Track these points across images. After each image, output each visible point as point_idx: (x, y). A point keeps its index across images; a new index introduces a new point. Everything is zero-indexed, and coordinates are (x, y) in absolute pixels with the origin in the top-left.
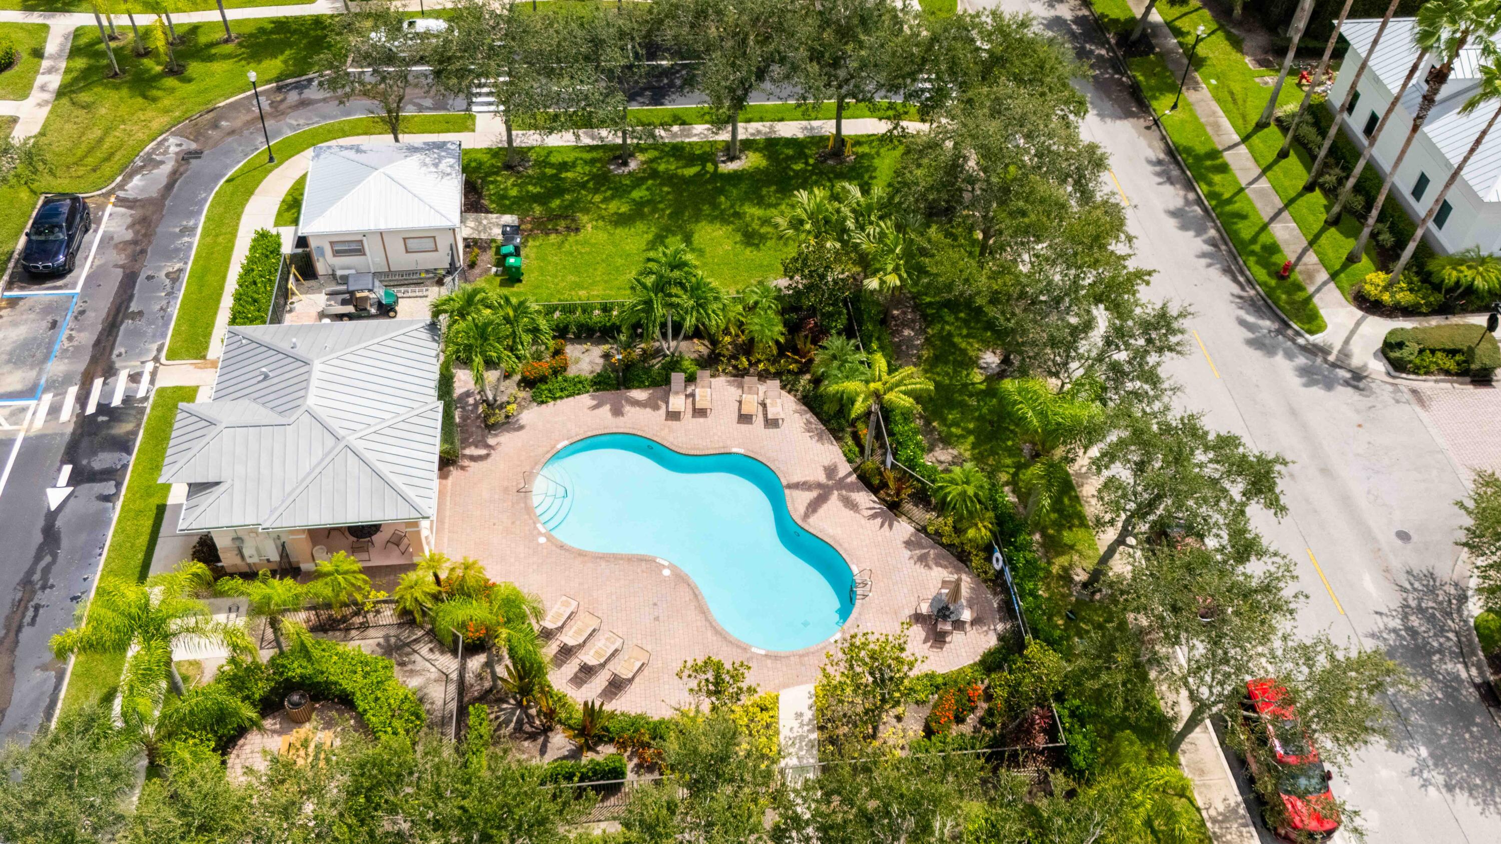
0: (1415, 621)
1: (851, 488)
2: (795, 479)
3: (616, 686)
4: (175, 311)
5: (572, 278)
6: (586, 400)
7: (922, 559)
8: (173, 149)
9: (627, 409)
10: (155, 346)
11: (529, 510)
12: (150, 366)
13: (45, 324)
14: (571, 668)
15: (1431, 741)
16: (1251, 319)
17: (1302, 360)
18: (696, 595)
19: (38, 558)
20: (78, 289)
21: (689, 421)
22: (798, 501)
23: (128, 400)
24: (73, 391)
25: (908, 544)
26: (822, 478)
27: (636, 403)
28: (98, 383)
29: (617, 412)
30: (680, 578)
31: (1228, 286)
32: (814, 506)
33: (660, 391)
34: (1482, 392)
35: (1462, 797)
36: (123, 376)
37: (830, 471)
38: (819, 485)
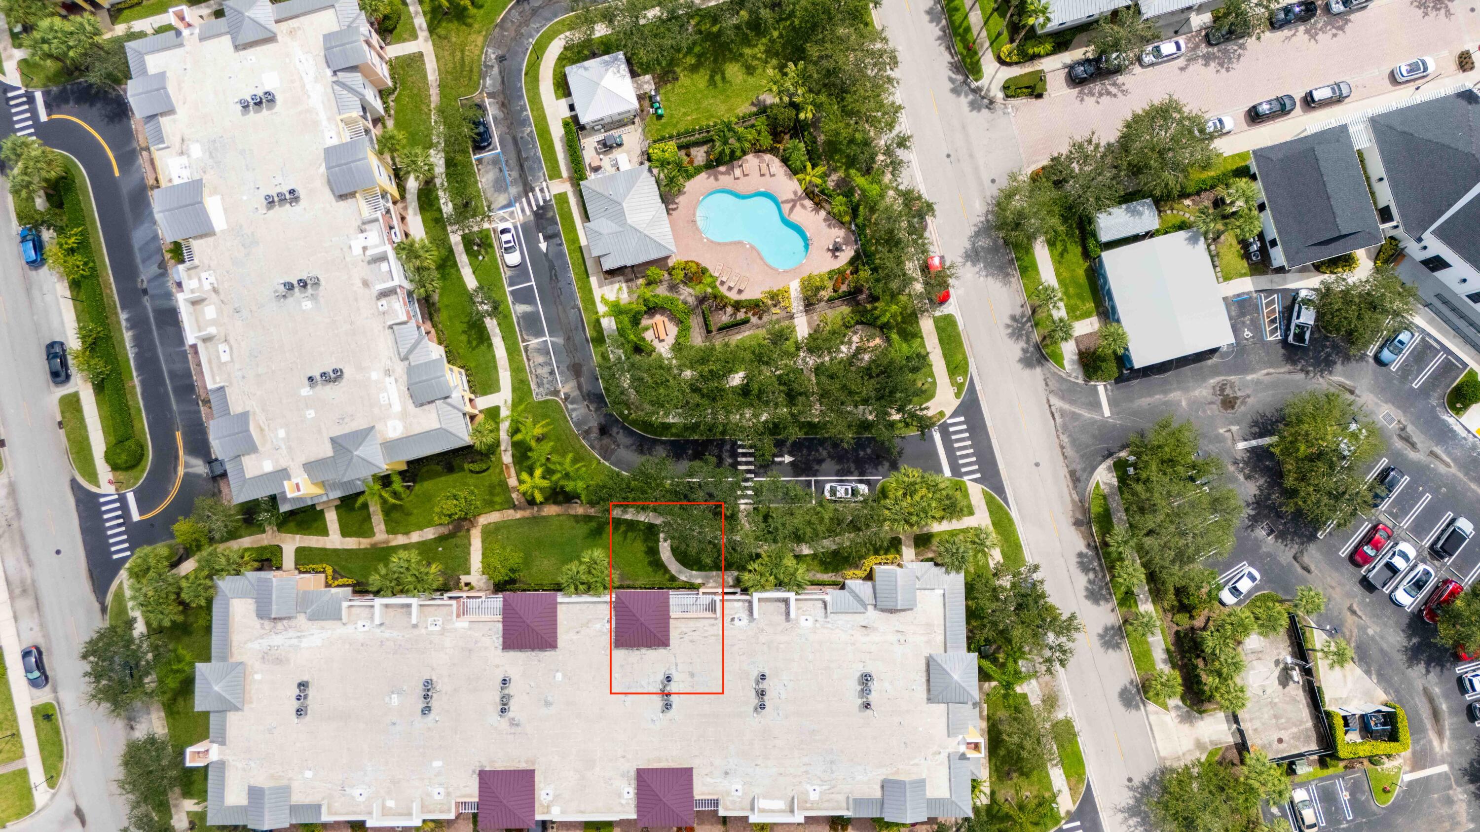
0: (990, 217)
1: (803, 199)
2: (784, 198)
3: (740, 291)
4: (540, 153)
5: (683, 110)
6: (703, 175)
7: (829, 226)
8: (493, 56)
9: (720, 177)
10: (541, 174)
11: (697, 229)
12: (544, 184)
13: (497, 170)
14: (726, 286)
15: (985, 262)
16: (954, 76)
17: (971, 97)
18: (759, 254)
19: (551, 272)
20: (499, 150)
21: (743, 180)
22: (786, 207)
23: (545, 201)
24: (524, 200)
25: (825, 220)
26: (793, 197)
27: (722, 173)
28: (530, 195)
29: (716, 179)
30: (753, 248)
31: (947, 57)
32: (792, 209)
33: (730, 166)
34: (1040, 101)
35: (990, 278)
36: (537, 189)
37: (795, 193)
38: (792, 200)
